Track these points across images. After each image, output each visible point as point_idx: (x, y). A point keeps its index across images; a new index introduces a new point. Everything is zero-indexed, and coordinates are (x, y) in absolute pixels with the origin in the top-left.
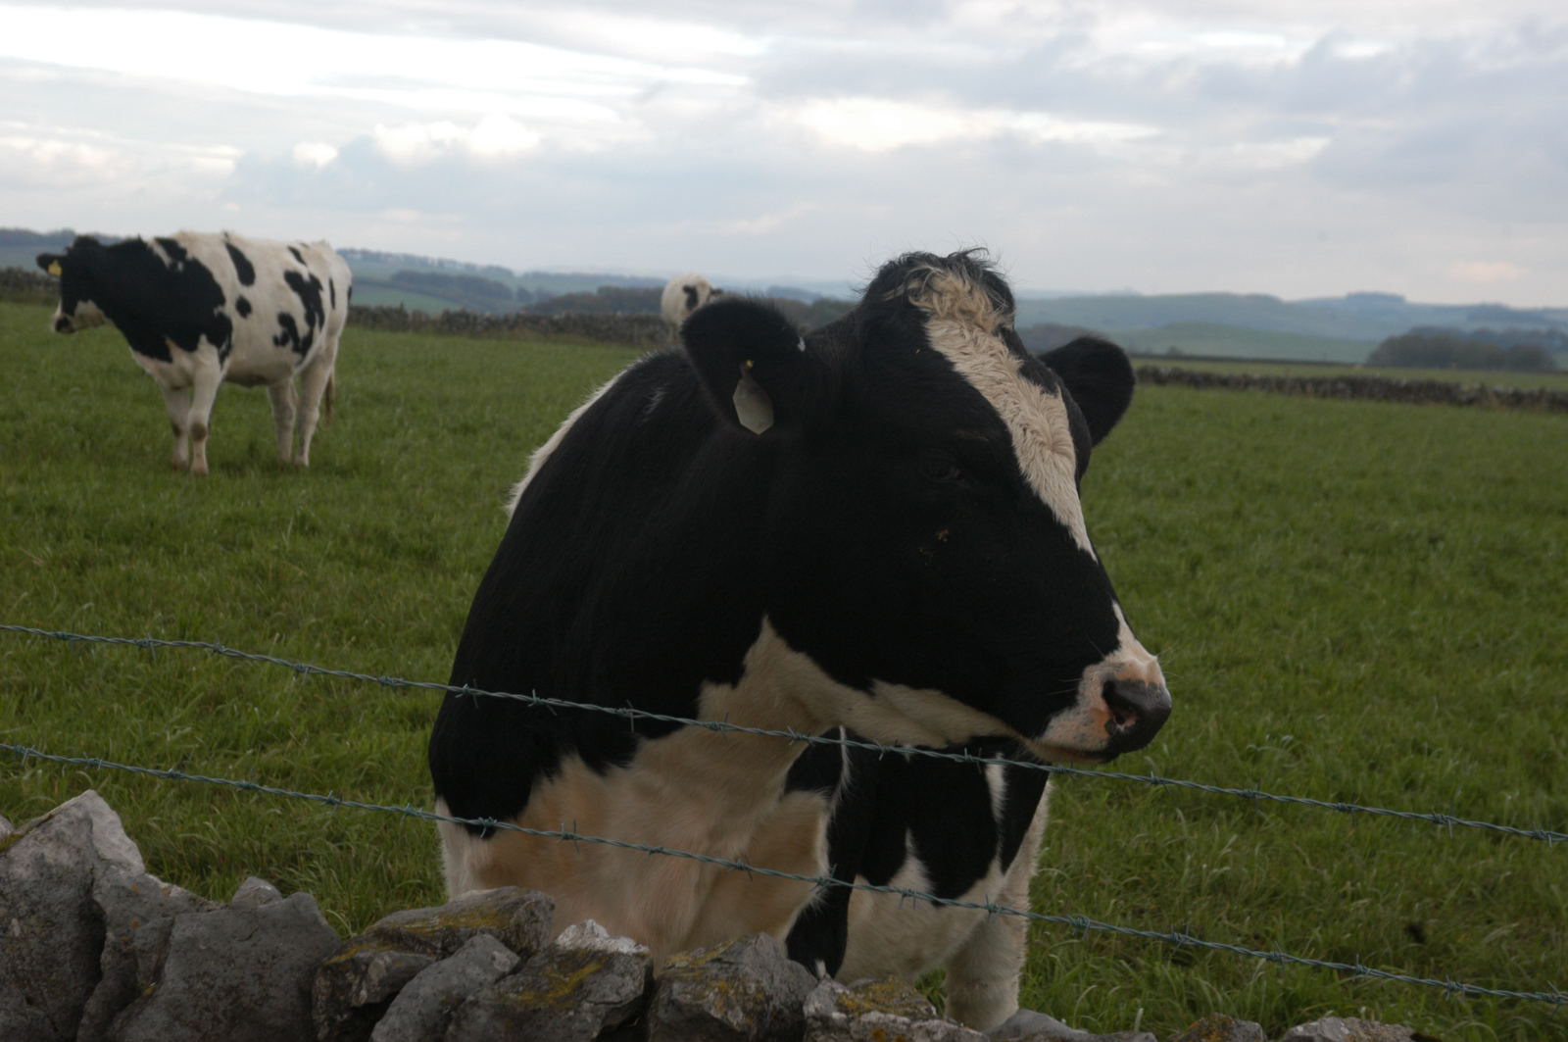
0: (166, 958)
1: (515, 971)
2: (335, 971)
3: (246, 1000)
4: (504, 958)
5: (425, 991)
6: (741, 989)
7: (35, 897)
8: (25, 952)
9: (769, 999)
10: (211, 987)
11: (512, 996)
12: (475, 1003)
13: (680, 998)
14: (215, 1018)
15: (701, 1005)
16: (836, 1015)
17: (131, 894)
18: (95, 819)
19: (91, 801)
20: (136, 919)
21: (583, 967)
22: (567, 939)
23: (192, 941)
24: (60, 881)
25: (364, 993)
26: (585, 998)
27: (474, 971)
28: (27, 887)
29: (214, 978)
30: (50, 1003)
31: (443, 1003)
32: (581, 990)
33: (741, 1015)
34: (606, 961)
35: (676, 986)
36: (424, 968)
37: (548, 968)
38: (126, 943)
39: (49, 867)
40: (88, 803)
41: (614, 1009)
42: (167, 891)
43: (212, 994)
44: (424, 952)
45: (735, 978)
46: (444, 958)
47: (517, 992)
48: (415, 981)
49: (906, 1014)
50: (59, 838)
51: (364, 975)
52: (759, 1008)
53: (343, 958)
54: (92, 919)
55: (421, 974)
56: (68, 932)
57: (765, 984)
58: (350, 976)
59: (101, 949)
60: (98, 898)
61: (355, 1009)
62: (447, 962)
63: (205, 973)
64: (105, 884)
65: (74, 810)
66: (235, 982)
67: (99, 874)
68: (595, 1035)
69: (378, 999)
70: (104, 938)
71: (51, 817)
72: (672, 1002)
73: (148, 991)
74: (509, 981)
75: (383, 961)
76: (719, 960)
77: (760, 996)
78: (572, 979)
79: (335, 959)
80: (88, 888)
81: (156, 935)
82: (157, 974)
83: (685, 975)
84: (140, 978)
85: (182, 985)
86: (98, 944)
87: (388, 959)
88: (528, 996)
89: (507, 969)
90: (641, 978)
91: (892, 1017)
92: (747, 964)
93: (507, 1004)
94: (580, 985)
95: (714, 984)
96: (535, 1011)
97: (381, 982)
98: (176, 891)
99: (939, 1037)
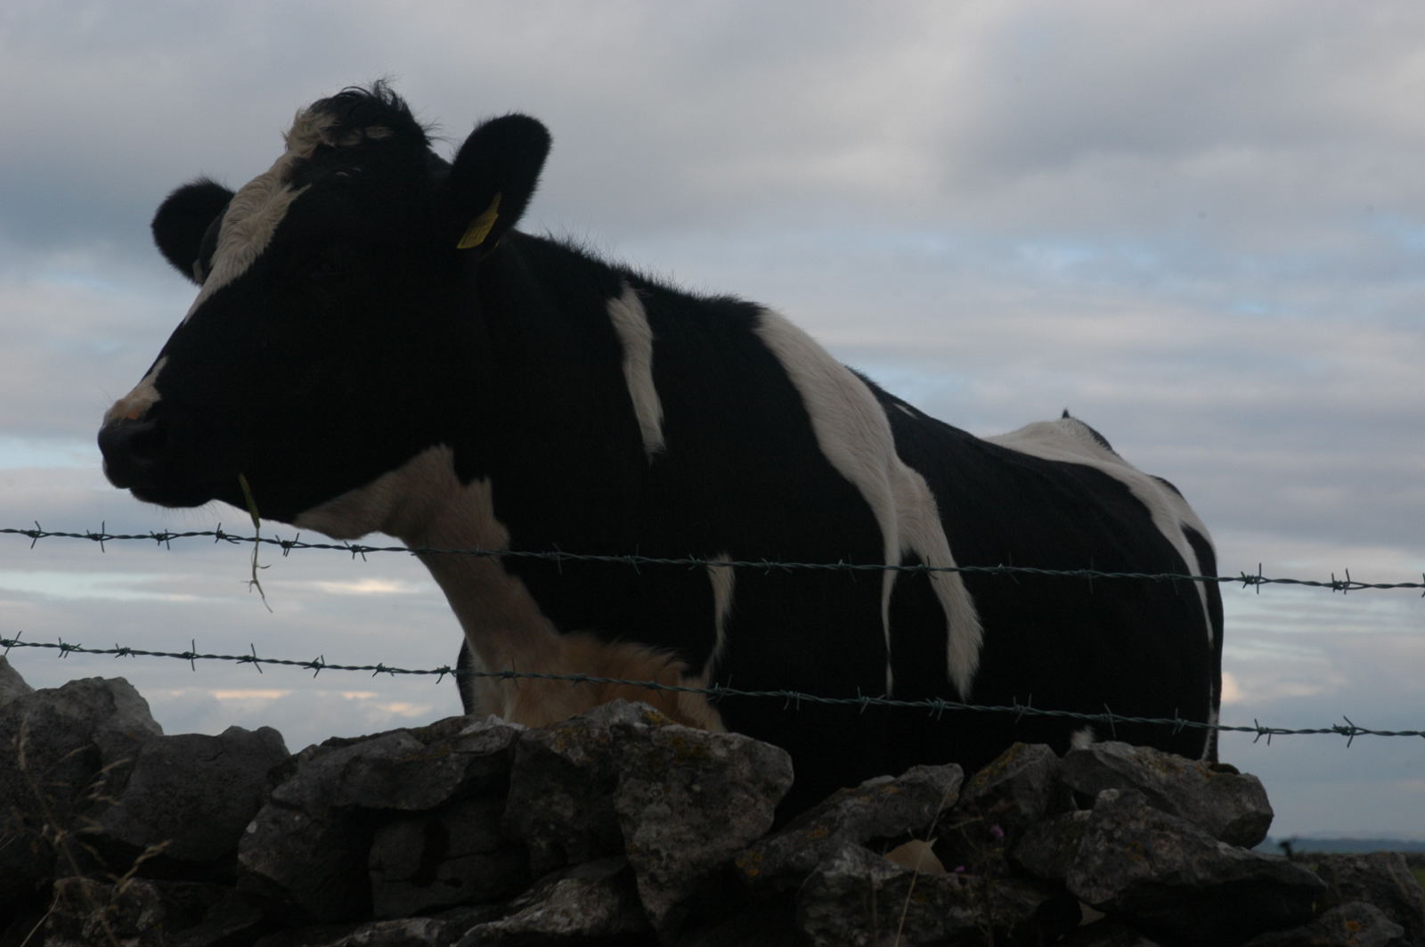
3: (204, 808)
6: (584, 732)
10: (173, 795)
14: (173, 818)
15: (544, 743)
16: (638, 725)
17: (128, 742)
22: (468, 731)
23: (159, 757)
24: (68, 729)
29: (176, 789)
33: (582, 753)
41: (478, 758)
43: (173, 802)
54: (93, 760)
60: (96, 740)
63: (168, 784)
64: (103, 729)
66: (196, 794)
68: (459, 780)
70: (98, 772)
85: (144, 791)
99: (735, 746)
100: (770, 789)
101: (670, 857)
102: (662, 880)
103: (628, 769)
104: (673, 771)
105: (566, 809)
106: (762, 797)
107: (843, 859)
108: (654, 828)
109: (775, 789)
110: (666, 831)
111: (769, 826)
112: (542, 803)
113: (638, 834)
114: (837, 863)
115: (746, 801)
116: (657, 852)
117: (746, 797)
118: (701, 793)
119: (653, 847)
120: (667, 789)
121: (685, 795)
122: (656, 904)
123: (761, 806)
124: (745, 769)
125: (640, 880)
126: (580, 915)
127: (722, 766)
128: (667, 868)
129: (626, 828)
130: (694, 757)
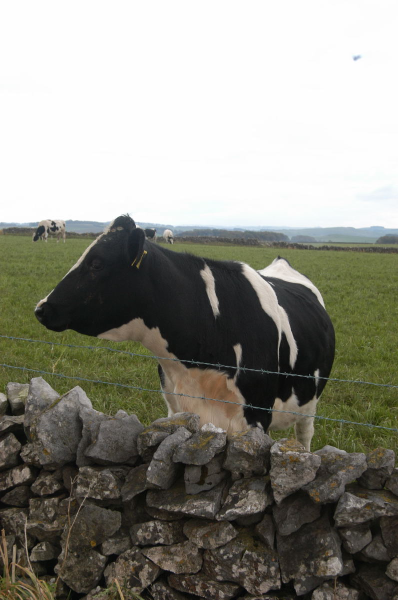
0: (99, 434)
1: (191, 438)
2: (143, 437)
3: (120, 444)
4: (188, 434)
5: (167, 444)
6: (252, 444)
7: (65, 416)
8: (63, 430)
9: (260, 446)
10: (111, 441)
11: (190, 445)
12: (181, 448)
13: (236, 447)
14: (112, 449)
15: (241, 449)
16: (279, 453)
17: (89, 415)
18: (79, 394)
19: (78, 389)
20: (90, 421)
21: (208, 437)
22: (204, 428)
23: (106, 429)
24: (71, 412)
25: (151, 443)
26: (210, 446)
27: (180, 438)
28: (62, 413)
29: (111, 438)
30: (69, 444)
31: (172, 447)
32: (209, 444)
33: (253, 451)
34: (215, 435)
35: (235, 443)
36: (166, 437)
37: (200, 437)
38: (88, 428)
39: (68, 408)
40: (77, 389)
41: (218, 449)
42: (98, 414)
43: (111, 443)
44: (166, 432)
45: (250, 441)
46: (172, 434)
47: (192, 444)
48: (164, 441)
49: (298, 451)
50: (70, 400)
51: (151, 438)
52: (257, 449)
53: (145, 433)
54: (79, 421)
55: (166, 438)
56: (74, 425)
57: (259, 442)
58: (147, 438)
59: (82, 429)
60: (81, 416)
61: (148, 447)
62: (172, 435)
63: (109, 437)
64: (82, 412)
65: (74, 392)
66: (117, 439)
67: (81, 409)
68: (213, 456)
69: (154, 445)
70: (82, 427)
71: (68, 394)
72: (234, 448)
73: (94, 442)
74: (189, 441)
75: (156, 435)
76: (246, 435)
77: (257, 446)
78: (206, 440)
79: (143, 433)
80: (78, 413)
81: (96, 427)
82: (97, 437)
83: (237, 440)
84: (92, 439)
85: (103, 441)
86: (81, 428)
87: (157, 434)
88: (195, 445)
89: (188, 437)
90: (225, 440)
91: (294, 452)
92: (254, 437)
93: (190, 448)
94: (208, 442)
95: (245, 442)
96: (197, 450)
97: (155, 440)
98: (101, 413)
99: (307, 458)
100: (316, 467)
101: (284, 487)
102: (282, 492)
103: (275, 464)
104: (289, 465)
105: (245, 464)
106: (313, 470)
107: (350, 501)
108: (280, 479)
109: (317, 468)
110: (284, 480)
111: (314, 478)
112: (238, 463)
113: (276, 481)
114: (349, 503)
115: (309, 472)
116: (281, 485)
117: (309, 470)
118: (296, 470)
119: (279, 484)
120: (286, 470)
121: (291, 471)
122: (278, 499)
123: (313, 473)
124: (309, 463)
125: (274, 493)
126: (259, 507)
127: (303, 463)
128: (283, 490)
129: (272, 479)
130: (295, 461)
